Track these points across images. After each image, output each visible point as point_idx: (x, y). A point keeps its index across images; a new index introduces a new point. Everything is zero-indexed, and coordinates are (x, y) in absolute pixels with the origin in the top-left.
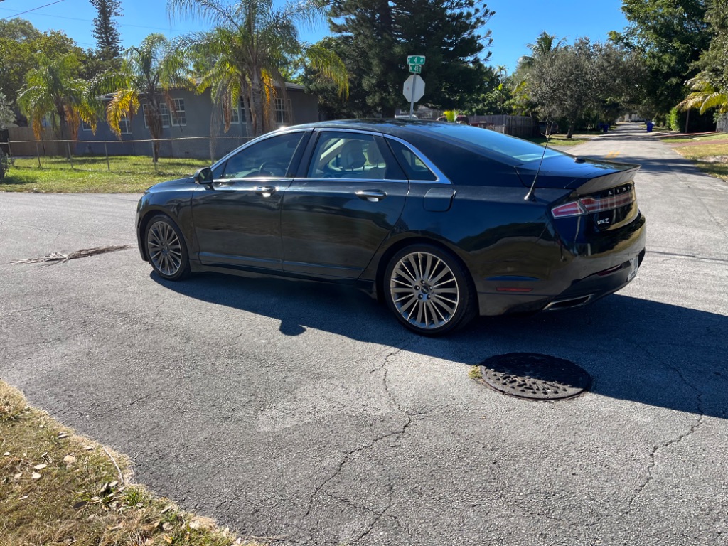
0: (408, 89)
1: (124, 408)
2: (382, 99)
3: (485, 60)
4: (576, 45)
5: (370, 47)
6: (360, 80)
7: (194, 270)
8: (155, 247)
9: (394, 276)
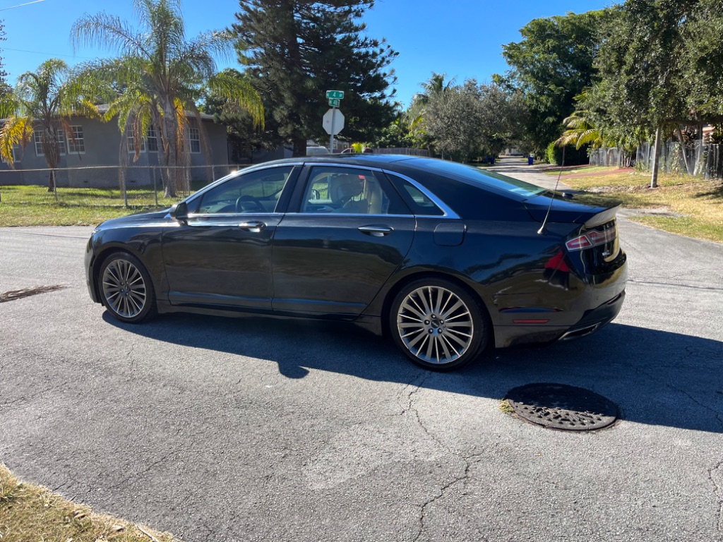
0: (328, 122)
1: (140, 476)
2: (294, 130)
3: (391, 96)
4: (465, 86)
5: (282, 80)
6: (271, 112)
7: (161, 311)
8: (111, 287)
9: (401, 311)
